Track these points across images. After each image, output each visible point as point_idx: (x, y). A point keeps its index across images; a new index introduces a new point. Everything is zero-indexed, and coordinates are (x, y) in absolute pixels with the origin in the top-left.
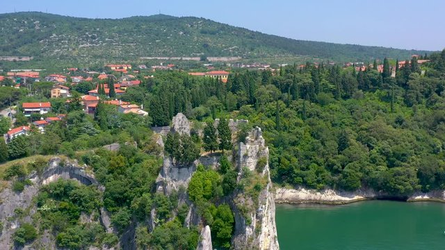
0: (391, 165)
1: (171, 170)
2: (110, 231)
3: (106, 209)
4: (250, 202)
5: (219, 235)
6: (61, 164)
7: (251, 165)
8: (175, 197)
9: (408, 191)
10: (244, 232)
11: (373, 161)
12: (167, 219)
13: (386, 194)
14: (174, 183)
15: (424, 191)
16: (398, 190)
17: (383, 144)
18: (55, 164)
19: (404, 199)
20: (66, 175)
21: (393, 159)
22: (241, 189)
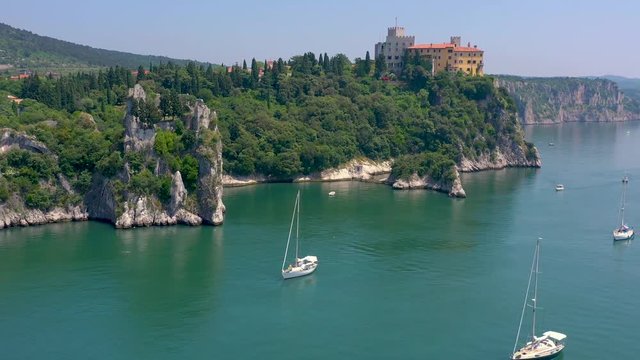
0: (277, 151)
1: (137, 131)
2: (72, 192)
3: (64, 174)
4: (211, 151)
5: (189, 177)
6: (12, 136)
7: (206, 123)
8: (143, 153)
9: (294, 173)
10: (209, 173)
11: (263, 148)
12: (139, 170)
13: (275, 178)
14: (140, 141)
15: (306, 174)
16: (285, 172)
17: (271, 133)
18: (6, 135)
19: (291, 181)
20: (17, 146)
21: (279, 146)
22: (201, 142)
